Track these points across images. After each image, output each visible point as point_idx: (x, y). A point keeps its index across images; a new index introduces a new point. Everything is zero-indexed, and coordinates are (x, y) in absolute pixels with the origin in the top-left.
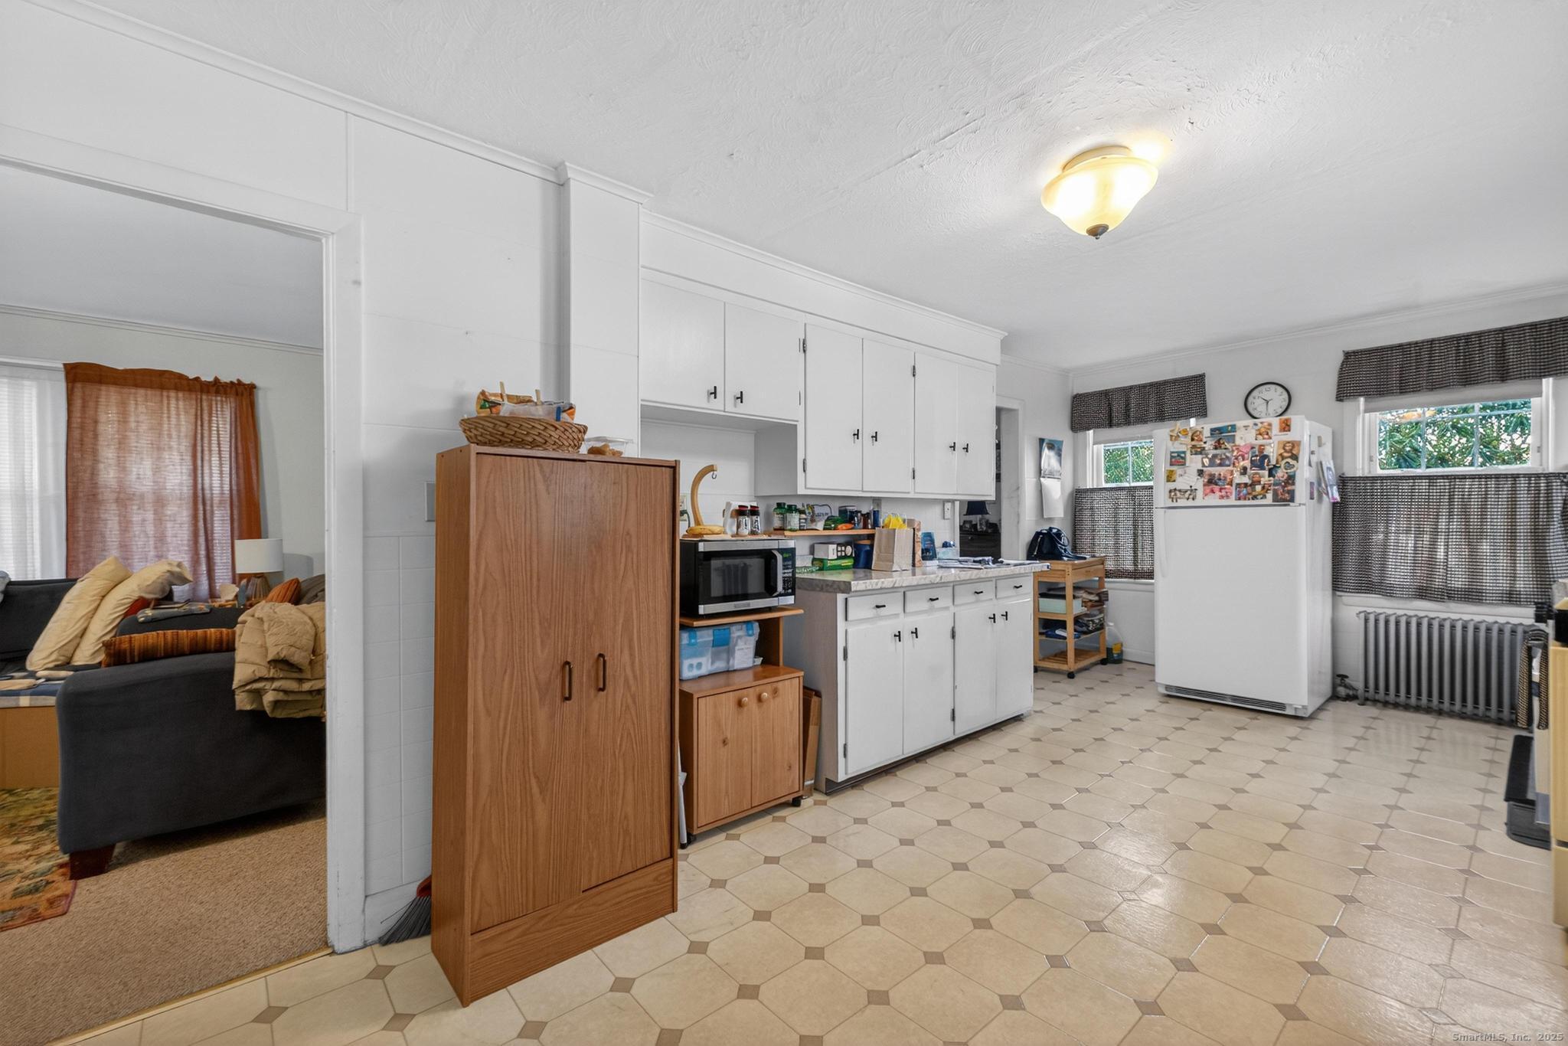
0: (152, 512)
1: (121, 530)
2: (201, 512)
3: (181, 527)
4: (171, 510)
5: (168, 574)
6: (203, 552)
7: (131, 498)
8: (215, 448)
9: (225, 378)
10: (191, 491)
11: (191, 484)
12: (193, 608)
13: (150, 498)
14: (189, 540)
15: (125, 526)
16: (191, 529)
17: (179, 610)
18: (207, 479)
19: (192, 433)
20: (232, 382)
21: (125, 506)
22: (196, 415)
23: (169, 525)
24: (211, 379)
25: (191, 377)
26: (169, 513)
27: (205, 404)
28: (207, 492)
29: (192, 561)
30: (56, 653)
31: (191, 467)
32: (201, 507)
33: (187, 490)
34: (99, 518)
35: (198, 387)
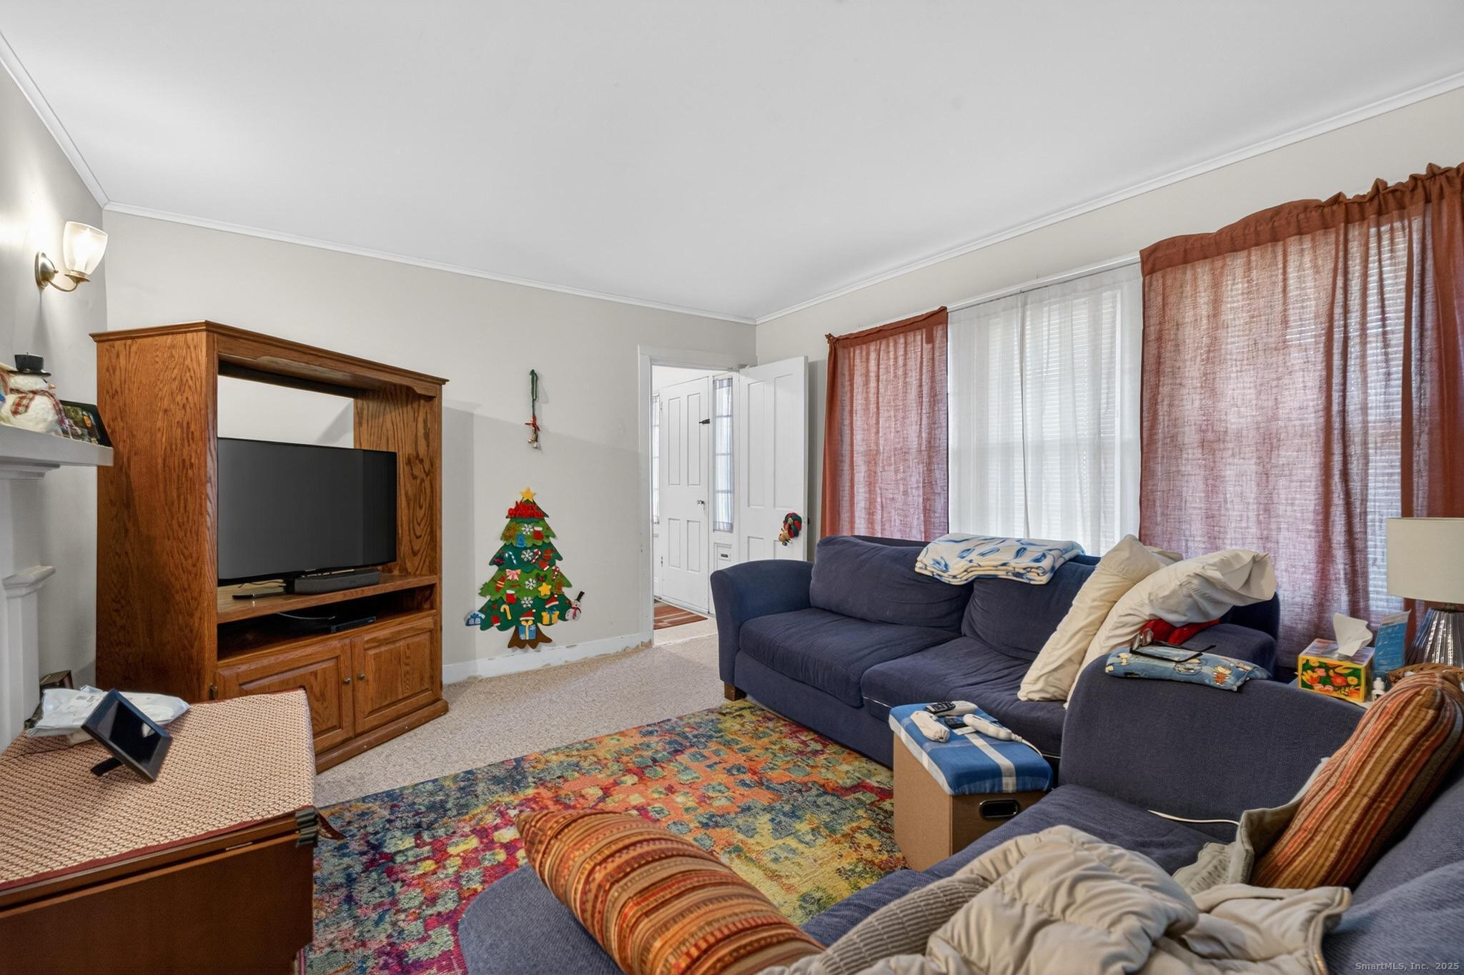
0: (1254, 461)
1: (1207, 492)
2: (1337, 459)
3: (1301, 486)
4: (1285, 455)
5: (1196, 582)
6: (1338, 536)
7: (1221, 438)
8: (1374, 329)
9: (1396, 176)
10: (1322, 420)
11: (1321, 407)
12: (1206, 670)
13: (1251, 436)
14: (1315, 511)
15: (1213, 483)
16: (1320, 489)
17: (1181, 668)
18: (1354, 392)
19: (1324, 310)
20: (1414, 178)
21: (1213, 452)
22: (1335, 270)
23: (1282, 482)
24: (1366, 189)
25: (1324, 200)
26: (1282, 461)
27: (1355, 248)
28: (1354, 420)
29: (1320, 551)
30: (1043, 678)
31: (1324, 373)
32: (1337, 449)
33: (1313, 420)
34: (1178, 471)
35: (1340, 211)
